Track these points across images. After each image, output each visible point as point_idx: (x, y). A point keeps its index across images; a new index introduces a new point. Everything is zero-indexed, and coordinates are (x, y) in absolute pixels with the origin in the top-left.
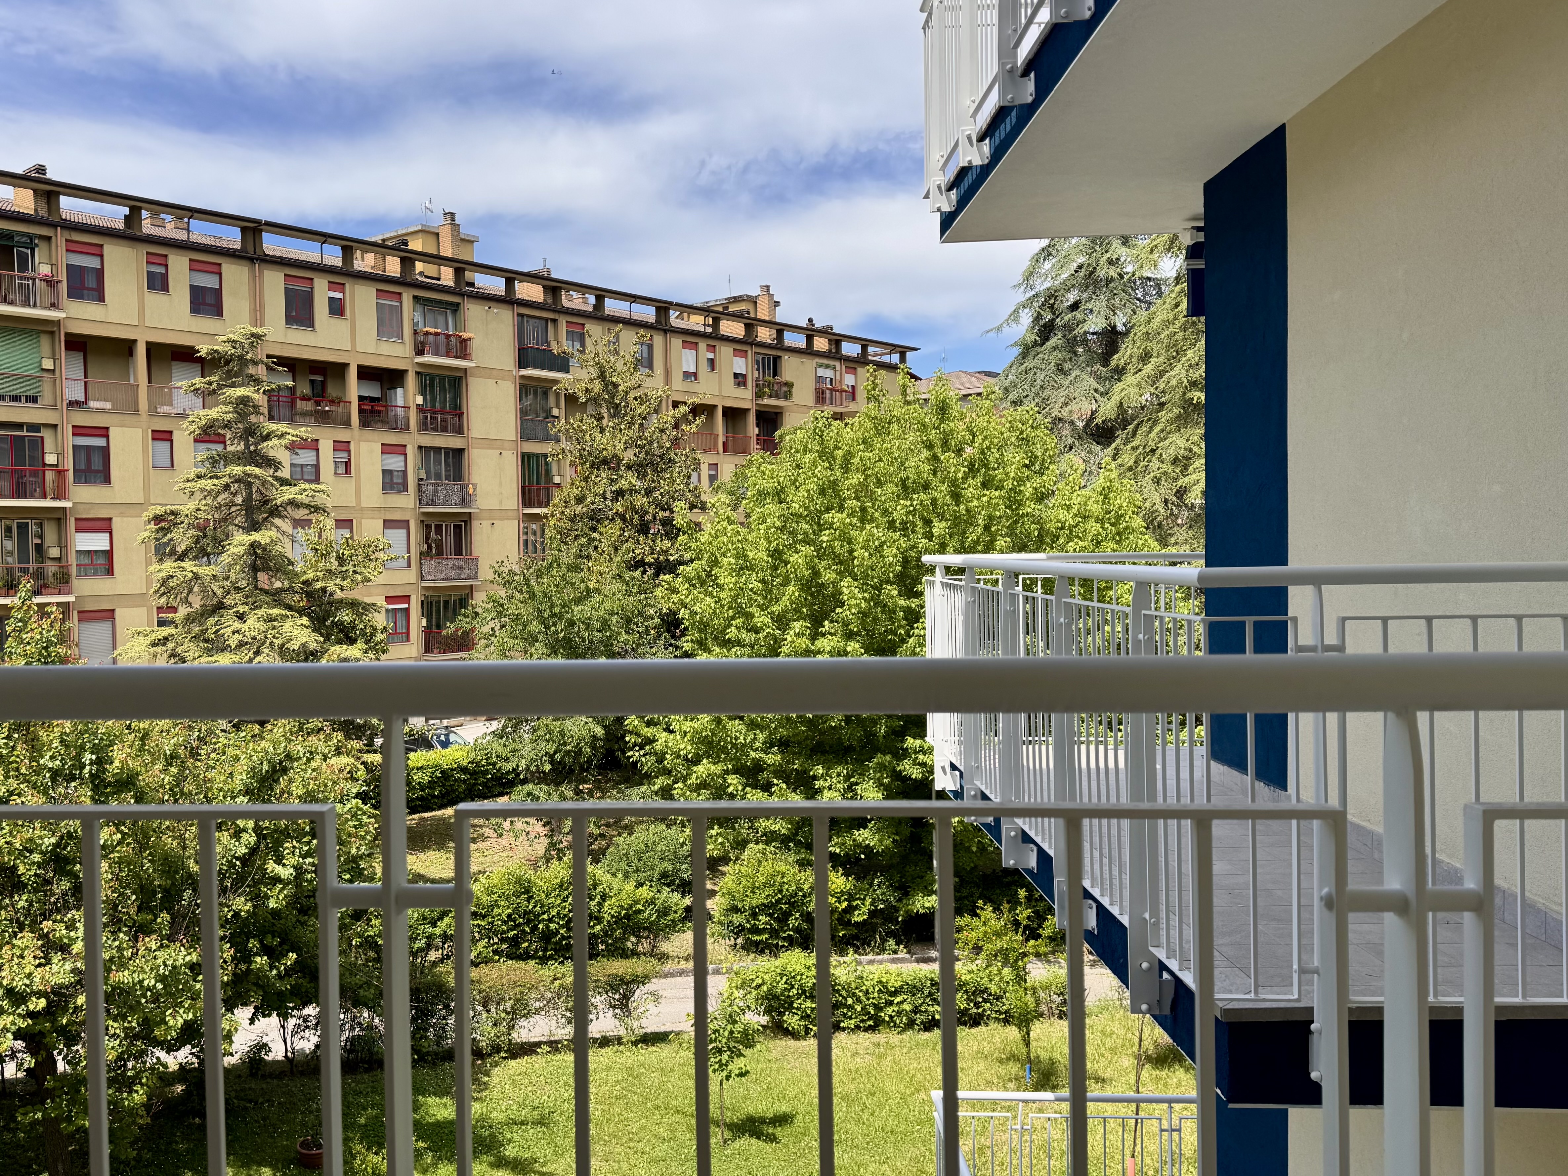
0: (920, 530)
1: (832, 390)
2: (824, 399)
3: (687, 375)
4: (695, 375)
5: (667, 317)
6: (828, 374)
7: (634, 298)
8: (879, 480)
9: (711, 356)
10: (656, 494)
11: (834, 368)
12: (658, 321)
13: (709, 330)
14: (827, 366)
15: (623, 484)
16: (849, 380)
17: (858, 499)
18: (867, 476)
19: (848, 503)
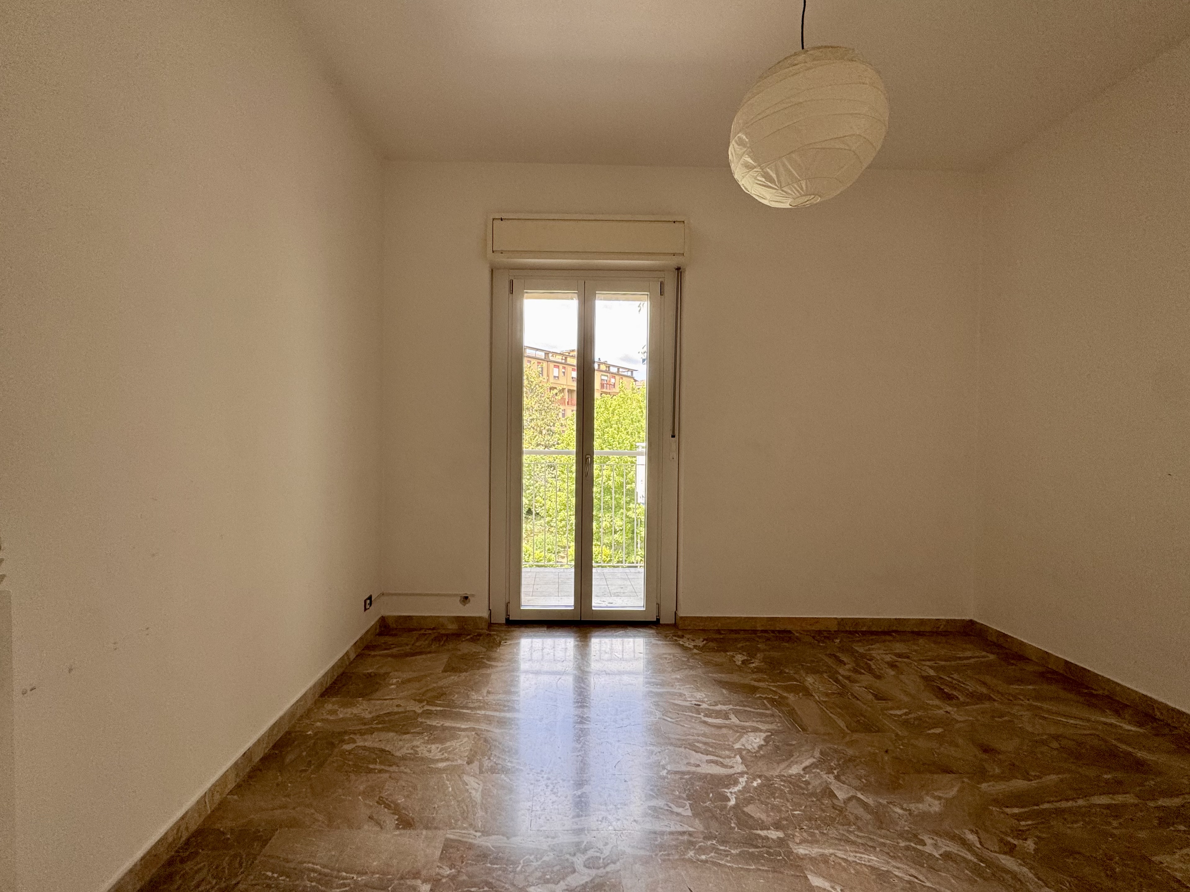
0: (636, 435)
1: (607, 384)
2: (604, 387)
3: (555, 377)
4: (558, 377)
5: (548, 357)
6: (605, 378)
7: (537, 350)
8: (624, 418)
9: (564, 370)
10: (545, 420)
11: (607, 376)
12: (545, 358)
13: (563, 361)
14: (605, 375)
15: (534, 417)
16: (613, 380)
17: (617, 424)
18: (620, 417)
19: (614, 426)
